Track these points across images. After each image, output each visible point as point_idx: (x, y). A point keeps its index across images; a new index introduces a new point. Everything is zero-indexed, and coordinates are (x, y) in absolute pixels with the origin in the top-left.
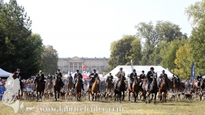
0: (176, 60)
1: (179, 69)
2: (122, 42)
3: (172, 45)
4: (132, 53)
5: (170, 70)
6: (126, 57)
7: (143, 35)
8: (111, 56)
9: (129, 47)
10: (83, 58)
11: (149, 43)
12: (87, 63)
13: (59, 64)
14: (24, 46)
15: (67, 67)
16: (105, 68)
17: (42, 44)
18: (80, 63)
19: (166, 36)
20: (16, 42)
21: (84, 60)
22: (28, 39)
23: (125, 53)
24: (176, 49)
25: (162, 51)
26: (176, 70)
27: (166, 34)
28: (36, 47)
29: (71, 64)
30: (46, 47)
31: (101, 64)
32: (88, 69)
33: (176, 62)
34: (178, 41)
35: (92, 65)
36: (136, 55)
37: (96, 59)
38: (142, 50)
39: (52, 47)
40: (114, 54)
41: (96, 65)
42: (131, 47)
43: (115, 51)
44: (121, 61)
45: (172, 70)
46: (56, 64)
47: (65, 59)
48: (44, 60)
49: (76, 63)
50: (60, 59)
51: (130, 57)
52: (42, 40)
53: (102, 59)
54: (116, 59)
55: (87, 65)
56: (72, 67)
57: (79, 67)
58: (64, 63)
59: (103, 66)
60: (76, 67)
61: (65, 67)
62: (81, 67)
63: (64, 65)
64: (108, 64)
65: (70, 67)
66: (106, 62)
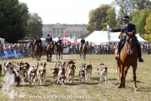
0: (146, 26)
1: (148, 34)
2: (99, 10)
3: (142, 13)
4: (108, 20)
5: (140, 35)
6: (102, 24)
7: (117, 3)
8: (89, 23)
9: (105, 14)
10: (64, 25)
11: (122, 11)
12: (69, 29)
13: (44, 30)
14: (11, 14)
15: (51, 32)
17: (28, 12)
18: (62, 29)
19: (138, 5)
20: (5, 10)
21: (65, 26)
22: (15, 7)
23: (101, 20)
24: (146, 16)
25: (134, 18)
26: (146, 35)
27: (137, 3)
28: (22, 14)
29: (54, 29)
30: (32, 15)
31: (80, 29)
32: (69, 34)
33: (146, 28)
34: (148, 10)
35: (72, 31)
36: (111, 22)
37: (76, 25)
38: (117, 17)
39: (37, 14)
40: (92, 21)
41: (76, 31)
42: (107, 14)
43: (92, 18)
44: (98, 27)
45: (142, 35)
46: (40, 30)
47: (48, 26)
48: (30, 26)
49: (58, 29)
50: (44, 25)
51: (106, 24)
52: (28, 9)
53: (81, 26)
54: (94, 25)
55: (69, 31)
56: (55, 32)
57: (61, 32)
58: (48, 28)
59: (83, 32)
60: (59, 32)
61: (48, 32)
62: (63, 32)
63: (48, 30)
64: (86, 30)
65: (53, 32)
66: (84, 28)
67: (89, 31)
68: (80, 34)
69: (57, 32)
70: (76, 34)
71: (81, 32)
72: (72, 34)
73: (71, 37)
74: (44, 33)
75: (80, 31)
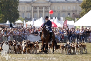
10: (50, 1)
13: (20, 8)
15: (30, 11)
16: (78, 13)
18: (46, 7)
21: (51, 3)
29: (35, 8)
32: (56, 14)
35: (61, 9)
37: (67, 2)
41: (66, 9)
49: (41, 7)
55: (56, 9)
56: (37, 12)
57: (45, 12)
58: (26, 7)
59: (76, 11)
60: (42, 12)
61: (27, 11)
62: (48, 12)
63: (26, 9)
64: (80, 8)
65: (34, 12)
66: (78, 5)
67: (84, 10)
68: (71, 14)
69: (40, 12)
70: (66, 14)
71: (73, 11)
72: (61, 14)
73: (59, 19)
74: (20, 14)
75: (72, 9)
